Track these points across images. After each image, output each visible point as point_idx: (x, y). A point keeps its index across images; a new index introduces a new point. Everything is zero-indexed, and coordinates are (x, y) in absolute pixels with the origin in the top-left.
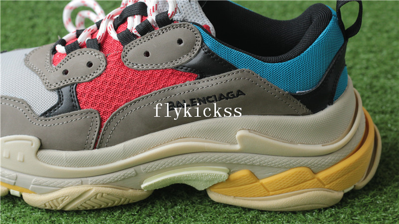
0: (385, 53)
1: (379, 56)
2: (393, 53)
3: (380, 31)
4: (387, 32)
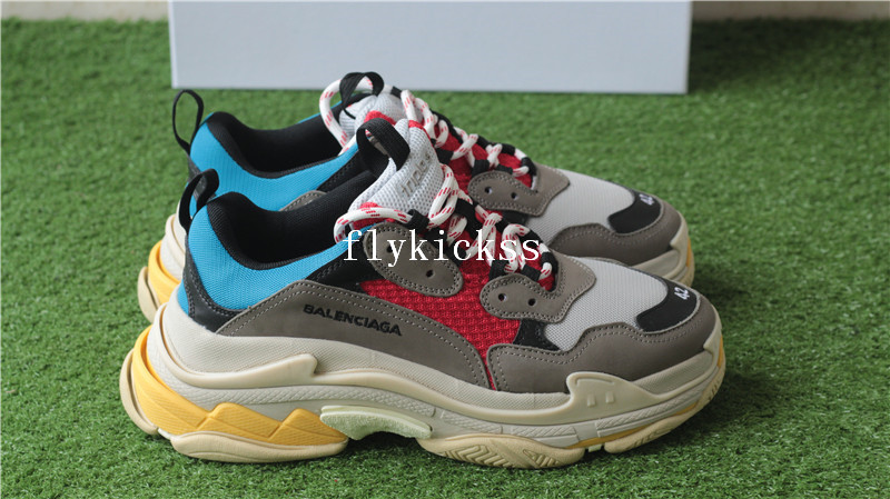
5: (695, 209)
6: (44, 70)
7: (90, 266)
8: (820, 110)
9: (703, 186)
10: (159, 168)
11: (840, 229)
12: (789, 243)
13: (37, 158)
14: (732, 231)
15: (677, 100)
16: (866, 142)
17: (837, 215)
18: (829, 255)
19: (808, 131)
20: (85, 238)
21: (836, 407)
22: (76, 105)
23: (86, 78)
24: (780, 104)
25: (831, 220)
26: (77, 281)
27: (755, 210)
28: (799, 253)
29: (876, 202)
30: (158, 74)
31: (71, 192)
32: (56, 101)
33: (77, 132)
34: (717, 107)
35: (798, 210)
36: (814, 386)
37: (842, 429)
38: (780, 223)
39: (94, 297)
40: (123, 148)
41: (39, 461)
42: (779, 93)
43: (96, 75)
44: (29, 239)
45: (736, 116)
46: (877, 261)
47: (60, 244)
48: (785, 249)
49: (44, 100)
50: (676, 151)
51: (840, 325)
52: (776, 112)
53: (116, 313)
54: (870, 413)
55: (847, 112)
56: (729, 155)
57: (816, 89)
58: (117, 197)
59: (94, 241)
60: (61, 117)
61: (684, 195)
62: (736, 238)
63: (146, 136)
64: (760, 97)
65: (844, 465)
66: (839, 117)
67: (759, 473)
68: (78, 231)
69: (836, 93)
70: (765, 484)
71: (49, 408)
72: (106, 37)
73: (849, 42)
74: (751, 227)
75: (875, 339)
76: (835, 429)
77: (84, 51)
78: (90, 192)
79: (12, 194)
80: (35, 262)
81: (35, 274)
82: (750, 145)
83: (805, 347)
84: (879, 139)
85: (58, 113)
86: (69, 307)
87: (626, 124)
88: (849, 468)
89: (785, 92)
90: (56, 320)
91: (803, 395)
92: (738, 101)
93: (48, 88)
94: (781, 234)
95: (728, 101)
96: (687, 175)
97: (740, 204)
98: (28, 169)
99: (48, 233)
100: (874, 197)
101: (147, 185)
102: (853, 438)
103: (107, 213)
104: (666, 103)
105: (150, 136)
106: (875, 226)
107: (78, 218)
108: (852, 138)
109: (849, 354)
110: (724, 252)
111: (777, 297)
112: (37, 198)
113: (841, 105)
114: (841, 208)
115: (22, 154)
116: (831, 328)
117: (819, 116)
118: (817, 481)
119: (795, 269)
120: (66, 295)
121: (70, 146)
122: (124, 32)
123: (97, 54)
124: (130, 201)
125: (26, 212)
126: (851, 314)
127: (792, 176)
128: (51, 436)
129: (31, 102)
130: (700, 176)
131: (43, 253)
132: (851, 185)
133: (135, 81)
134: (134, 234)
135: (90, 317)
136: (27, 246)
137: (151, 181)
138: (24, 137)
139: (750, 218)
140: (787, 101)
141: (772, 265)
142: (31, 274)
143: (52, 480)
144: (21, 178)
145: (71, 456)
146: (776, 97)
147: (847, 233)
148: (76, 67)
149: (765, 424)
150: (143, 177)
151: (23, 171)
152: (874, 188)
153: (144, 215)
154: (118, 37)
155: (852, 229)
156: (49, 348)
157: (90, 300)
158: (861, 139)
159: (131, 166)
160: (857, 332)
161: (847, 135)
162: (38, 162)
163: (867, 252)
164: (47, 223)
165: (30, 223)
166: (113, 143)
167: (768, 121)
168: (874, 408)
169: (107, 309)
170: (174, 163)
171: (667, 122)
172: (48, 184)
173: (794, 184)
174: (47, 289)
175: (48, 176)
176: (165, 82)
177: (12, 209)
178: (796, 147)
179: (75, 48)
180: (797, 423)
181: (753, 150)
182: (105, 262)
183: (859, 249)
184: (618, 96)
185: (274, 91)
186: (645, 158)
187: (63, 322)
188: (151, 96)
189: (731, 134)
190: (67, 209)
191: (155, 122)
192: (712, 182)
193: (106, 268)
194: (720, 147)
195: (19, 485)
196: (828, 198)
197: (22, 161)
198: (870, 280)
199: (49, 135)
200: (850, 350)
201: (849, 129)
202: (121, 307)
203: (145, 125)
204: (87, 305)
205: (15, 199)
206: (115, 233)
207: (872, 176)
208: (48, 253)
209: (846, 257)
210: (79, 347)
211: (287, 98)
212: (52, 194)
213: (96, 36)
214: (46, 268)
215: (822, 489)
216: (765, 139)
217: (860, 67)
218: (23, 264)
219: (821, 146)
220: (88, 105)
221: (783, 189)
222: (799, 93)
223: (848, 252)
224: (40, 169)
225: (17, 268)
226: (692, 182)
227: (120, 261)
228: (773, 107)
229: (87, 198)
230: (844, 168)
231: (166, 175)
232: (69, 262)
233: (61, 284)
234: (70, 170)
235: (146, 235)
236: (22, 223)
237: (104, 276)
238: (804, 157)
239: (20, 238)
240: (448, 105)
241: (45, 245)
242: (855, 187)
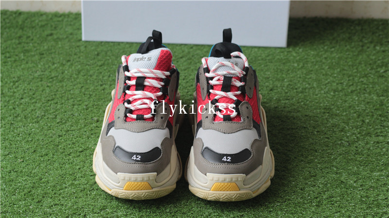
0: (294, 99)
1: (291, 102)
2: (298, 100)
3: (292, 88)
4: (296, 89)
5: (288, 94)
6: (30, 32)
7: (51, 112)
8: (339, 55)
9: (292, 85)
10: (77, 73)
11: (345, 103)
12: (325, 109)
13: (28, 68)
14: (302, 103)
15: (283, 50)
16: (357, 69)
17: (344, 98)
18: (340, 114)
19: (334, 63)
20: (49, 100)
21: (340, 173)
22: (44, 46)
23: (47, 36)
24: (323, 52)
25: (341, 100)
26: (46, 117)
27: (312, 95)
28: (328, 113)
29: (359, 93)
30: (76, 35)
31: (42, 82)
32: (36, 45)
33: (45, 58)
34: (298, 53)
35: (329, 95)
36: (332, 165)
37: (342, 182)
38: (321, 100)
39: (52, 124)
40: (63, 65)
41: (33, 187)
42: (323, 48)
43: (51, 35)
44: (27, 100)
45: (306, 57)
46: (359, 116)
47: (39, 103)
48: (323, 111)
49: (31, 44)
50: (281, 70)
51: (343, 141)
52: (321, 56)
53: (61, 131)
54: (353, 176)
55: (349, 56)
56: (302, 73)
57: (338, 47)
58: (61, 84)
59: (52, 102)
60: (38, 51)
61: (284, 88)
62: (304, 106)
63: (72, 60)
64: (315, 49)
65: (342, 196)
66: (346, 58)
67: (309, 198)
68: (46, 98)
69: (346, 48)
70: (311, 202)
71: (36, 167)
72: (55, 19)
73: (352, 28)
74: (310, 102)
75: (356, 147)
76: (339, 182)
77: (47, 24)
78: (50, 82)
79: (19, 82)
80: (29, 109)
81: (29, 115)
82: (311, 69)
83: (329, 149)
84: (362, 67)
85: (37, 50)
86: (43, 128)
87: (262, 59)
88: (344, 197)
89: (326, 48)
90: (38, 133)
91: (327, 168)
92: (307, 51)
93: (32, 40)
94: (322, 105)
95: (303, 51)
96: (286, 80)
97: (306, 93)
98: (26, 72)
99: (34, 98)
100: (359, 91)
101: (73, 80)
102: (346, 185)
103: (57, 91)
104: (278, 51)
105: (73, 60)
106: (358, 102)
107: (46, 92)
108: (351, 67)
109: (346, 153)
110: (299, 111)
111: (319, 130)
112: (29, 84)
113: (347, 53)
114: (345, 95)
115: (23, 66)
116: (339, 142)
117: (339, 58)
118: (331, 201)
119: (326, 119)
120: (42, 123)
121: (42, 63)
122: (63, 17)
123: (52, 26)
124: (66, 86)
125: (25, 90)
126: (347, 137)
127: (327, 82)
128: (37, 178)
129: (25, 45)
130: (291, 81)
131: (32, 106)
132: (350, 86)
133: (67, 37)
134: (68, 99)
135: (51, 132)
136: (26, 103)
137: (74, 78)
138: (24, 59)
139: (310, 98)
140: (326, 51)
141: (317, 117)
142: (28, 114)
143: (38, 195)
144: (23, 76)
145: (45, 186)
146: (322, 50)
147: (347, 105)
148: (43, 31)
149: (312, 179)
150: (71, 76)
151: (23, 73)
152: (359, 87)
153: (72, 92)
154: (60, 19)
155: (350, 103)
156: (36, 144)
157: (51, 125)
158: (355, 67)
159: (66, 72)
160: (349, 144)
161: (349, 66)
162: (29, 70)
163: (355, 113)
164: (34, 94)
165: (27, 94)
166: (59, 62)
167: (318, 59)
168: (355, 174)
169: (58, 129)
170: (83, 71)
171: (278, 59)
172: (33, 79)
173: (327, 85)
174: (34, 121)
175: (34, 76)
176: (79, 38)
177: (19, 88)
178: (329, 70)
179: (43, 23)
180: (325, 179)
181: (312, 71)
182: (56, 110)
183: (352, 111)
184: (259, 48)
185: (122, 43)
186: (269, 73)
187: (41, 134)
188: (74, 44)
189: (304, 64)
190: (41, 89)
191: (75, 54)
192: (295, 83)
193: (57, 113)
194: (299, 69)
195: (25, 197)
196: (341, 91)
197: (23, 69)
198: (355, 124)
199: (33, 59)
200: (347, 151)
201: (350, 63)
202: (63, 128)
203: (71, 55)
204: (50, 127)
205: (20, 84)
206: (60, 99)
207: (359, 82)
208: (34, 106)
209: (347, 114)
210: (47, 144)
211: (127, 46)
212: (35, 83)
213: (51, 19)
214: (33, 112)
215: (333, 204)
216: (317, 67)
217: (356, 38)
218: (24, 110)
219: (339, 70)
220: (49, 47)
221: (323, 87)
222: (331, 48)
223: (347, 112)
224: (30, 73)
225: (22, 112)
226: (288, 83)
227: (62, 110)
228: (320, 53)
229: (49, 84)
230: (348, 79)
231: (80, 76)
232: (43, 110)
233: (40, 119)
234: (42, 73)
235: (72, 100)
236: (23, 94)
237: (56, 116)
238: (332, 74)
239: (23, 100)
240: (191, 50)
241: (33, 103)
242: (352, 86)
